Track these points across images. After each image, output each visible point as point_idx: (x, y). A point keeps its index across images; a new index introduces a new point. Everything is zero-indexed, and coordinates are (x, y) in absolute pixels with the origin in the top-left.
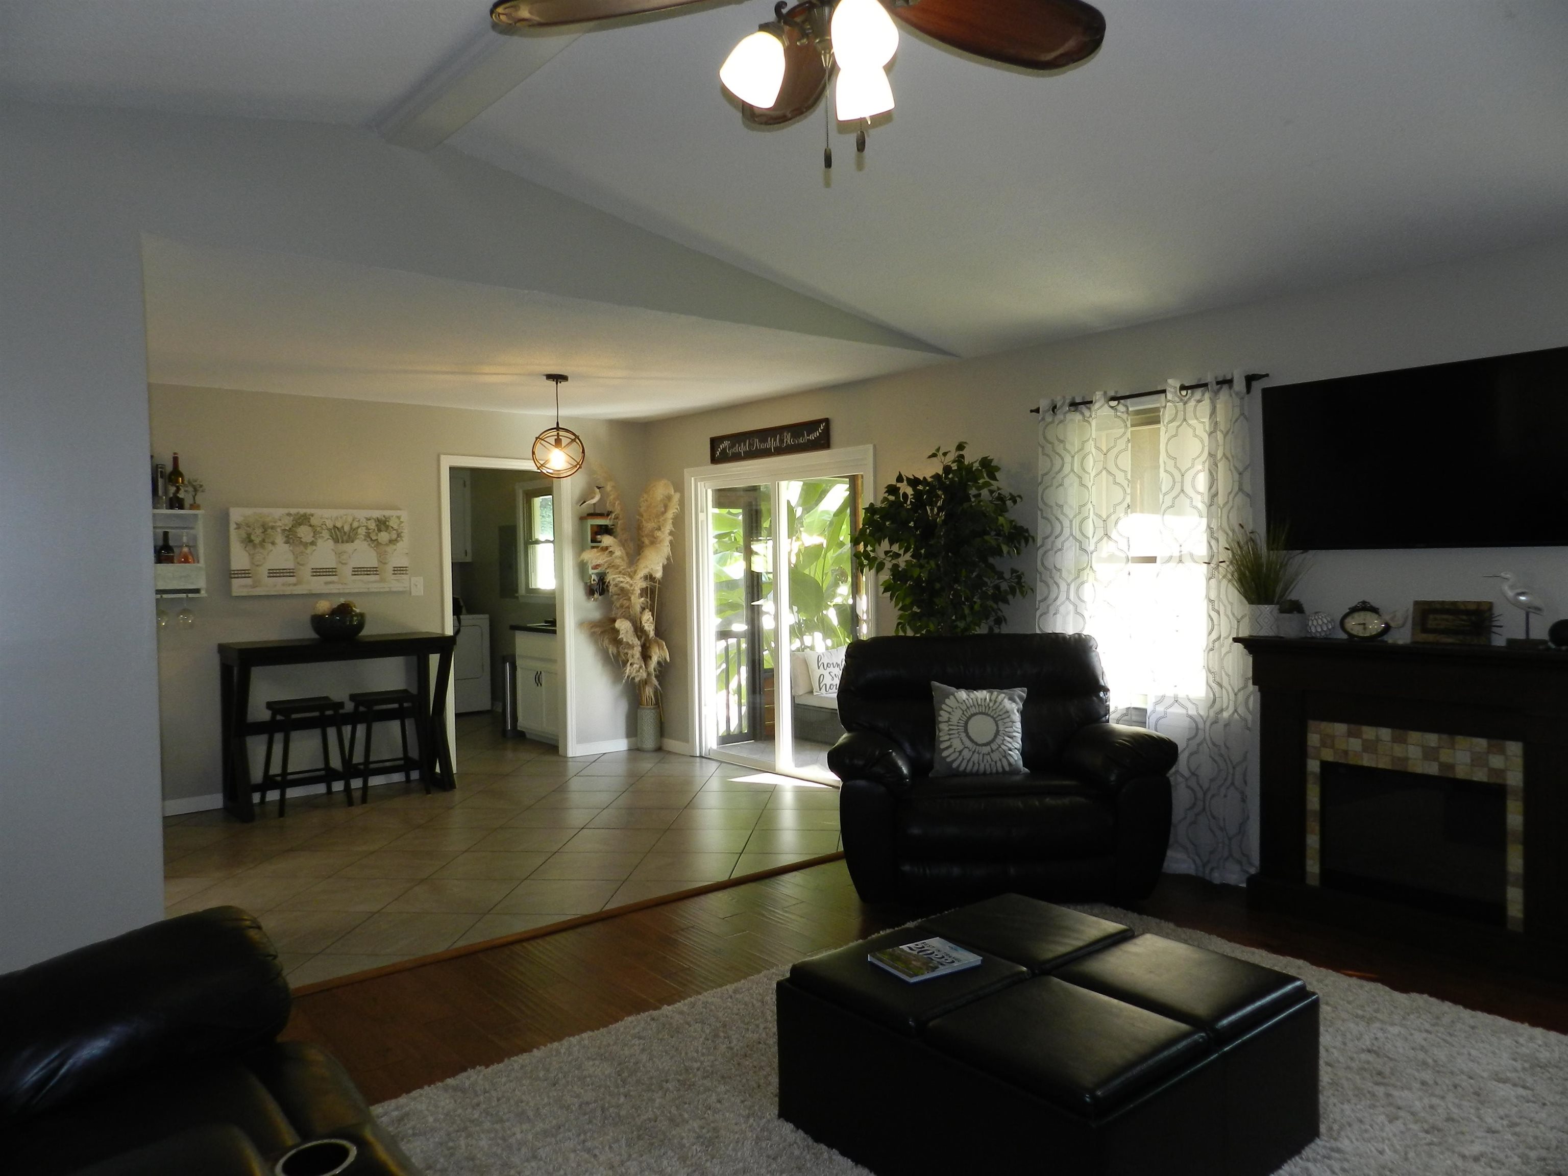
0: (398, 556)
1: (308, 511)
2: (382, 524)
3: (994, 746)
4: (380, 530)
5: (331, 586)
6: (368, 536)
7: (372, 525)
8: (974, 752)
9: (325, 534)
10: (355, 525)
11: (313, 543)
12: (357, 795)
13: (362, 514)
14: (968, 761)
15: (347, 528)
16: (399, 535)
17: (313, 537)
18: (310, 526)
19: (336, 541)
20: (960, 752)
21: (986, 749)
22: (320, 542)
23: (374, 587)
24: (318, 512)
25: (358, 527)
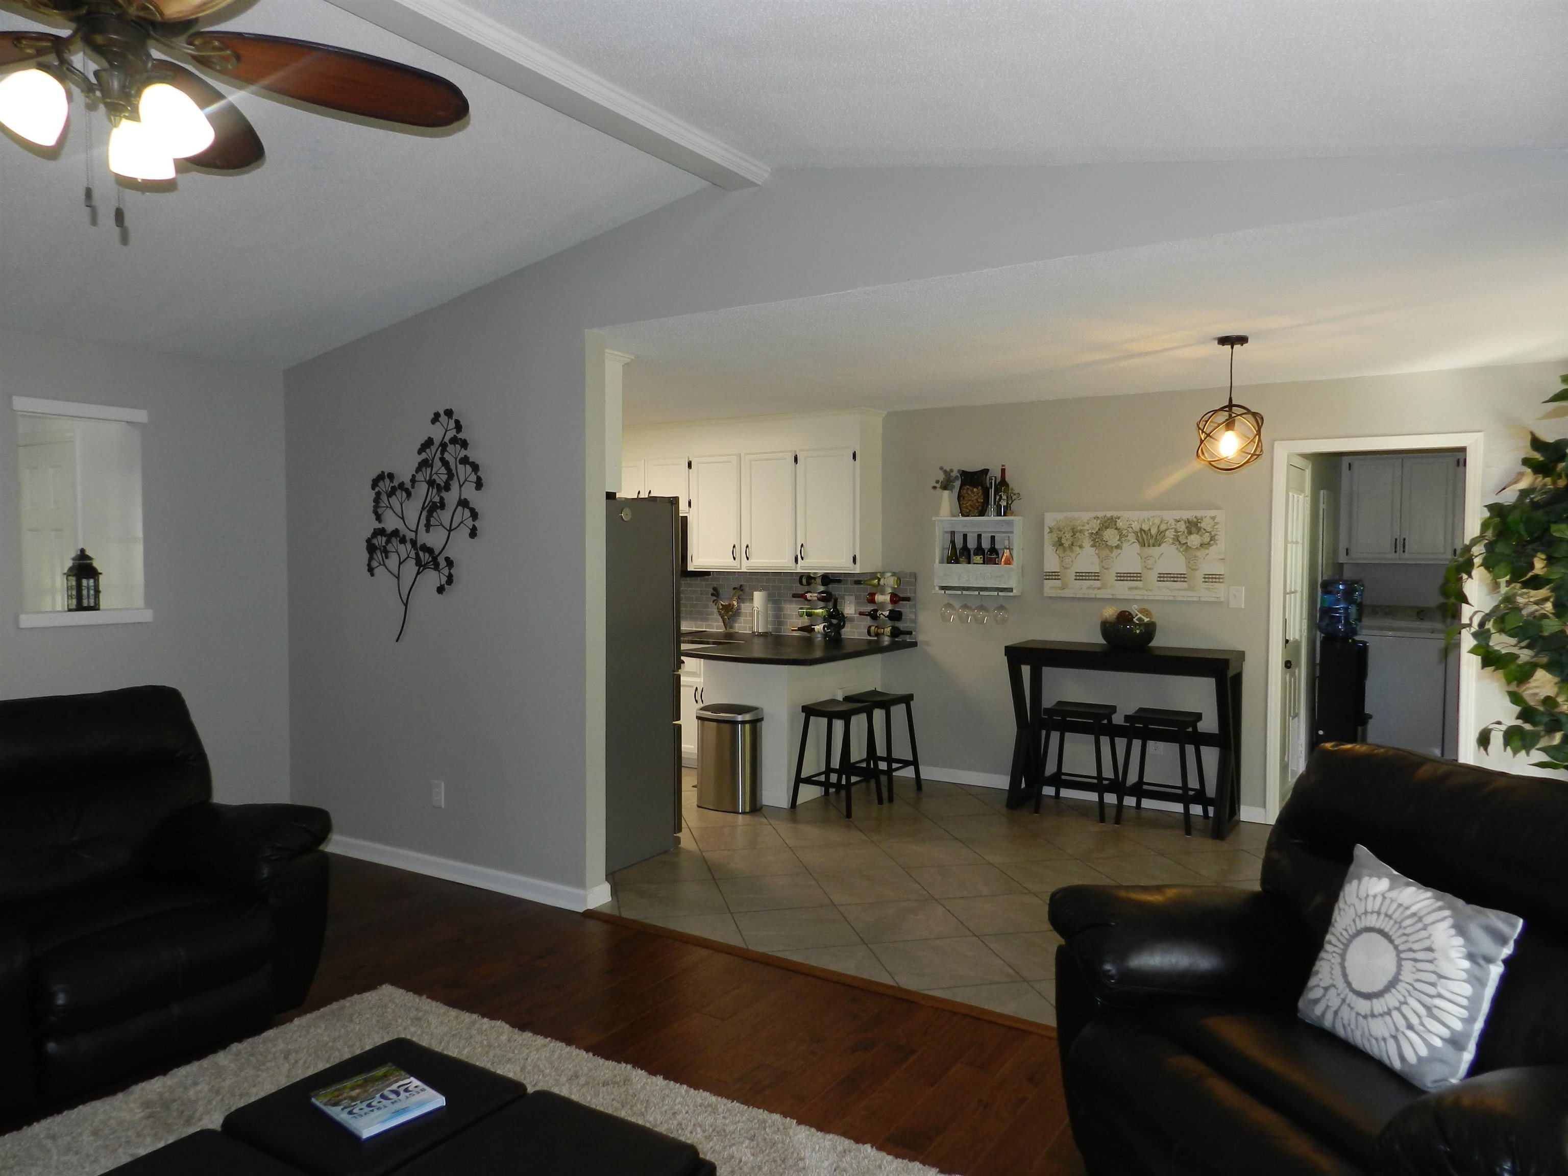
0: (1210, 563)
1: (1115, 514)
2: (1193, 526)
4: (1190, 533)
5: (1135, 592)
6: (1177, 539)
7: (1182, 527)
9: (1132, 537)
10: (1163, 527)
11: (1118, 547)
13: (1170, 516)
15: (1154, 531)
16: (1212, 538)
17: (1119, 540)
18: (1116, 529)
19: (1143, 545)
21: (1364, 1007)
22: (1125, 546)
23: (1182, 596)
24: (1125, 515)
25: (1166, 530)
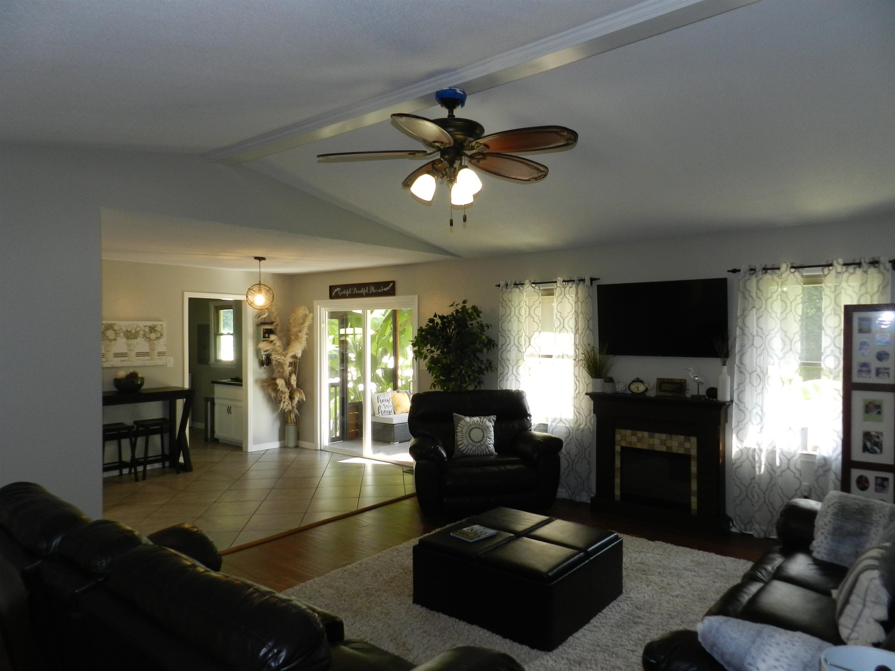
0: (161, 346)
1: (113, 322)
2: (152, 329)
3: (482, 443)
4: (151, 332)
5: (124, 363)
6: (144, 335)
7: (147, 329)
8: (473, 446)
9: (122, 335)
10: (138, 329)
11: (115, 340)
12: (140, 475)
13: (141, 324)
14: (471, 450)
15: (133, 331)
16: (161, 335)
17: (115, 336)
18: (114, 330)
19: (128, 338)
20: (467, 446)
21: (479, 444)
22: (118, 339)
23: (147, 363)
24: (117, 322)
25: (139, 331)
